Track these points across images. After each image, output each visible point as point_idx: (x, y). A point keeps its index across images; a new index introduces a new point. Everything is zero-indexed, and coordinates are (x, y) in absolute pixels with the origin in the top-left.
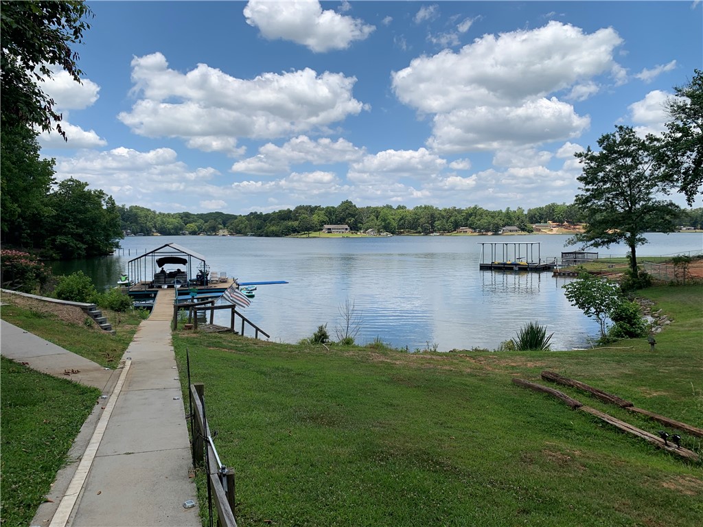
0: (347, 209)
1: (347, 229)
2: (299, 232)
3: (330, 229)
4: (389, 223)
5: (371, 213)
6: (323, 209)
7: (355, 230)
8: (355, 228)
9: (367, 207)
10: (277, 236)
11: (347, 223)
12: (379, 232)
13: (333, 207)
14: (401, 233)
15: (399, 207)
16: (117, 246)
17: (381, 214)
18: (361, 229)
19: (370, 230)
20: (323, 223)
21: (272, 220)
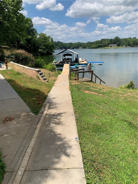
0: (117, 39)
1: (116, 46)
2: (102, 47)
3: (111, 46)
4: (130, 43)
5: (124, 40)
6: (109, 39)
7: (119, 46)
8: (119, 45)
9: (123, 38)
10: (95, 48)
11: (116, 44)
12: (127, 46)
13: (112, 39)
14: (134, 46)
15: (134, 38)
16: (54, 52)
17: (128, 40)
18: (120, 45)
19: (124, 46)
20: (109, 44)
21: (94, 44)
